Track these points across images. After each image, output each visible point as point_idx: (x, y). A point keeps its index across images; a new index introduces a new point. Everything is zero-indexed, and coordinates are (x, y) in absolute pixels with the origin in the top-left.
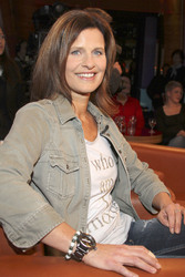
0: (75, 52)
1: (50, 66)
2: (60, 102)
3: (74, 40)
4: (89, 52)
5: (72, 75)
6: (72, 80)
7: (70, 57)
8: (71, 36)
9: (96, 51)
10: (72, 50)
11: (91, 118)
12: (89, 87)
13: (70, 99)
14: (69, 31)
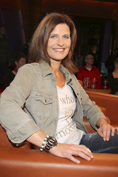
0: (53, 37)
1: (39, 45)
2: (43, 65)
3: (52, 30)
4: (61, 37)
5: (51, 49)
6: (51, 52)
7: (50, 39)
8: (51, 27)
9: (65, 36)
10: (51, 35)
11: (62, 74)
12: (61, 56)
13: (50, 63)
14: (50, 25)
